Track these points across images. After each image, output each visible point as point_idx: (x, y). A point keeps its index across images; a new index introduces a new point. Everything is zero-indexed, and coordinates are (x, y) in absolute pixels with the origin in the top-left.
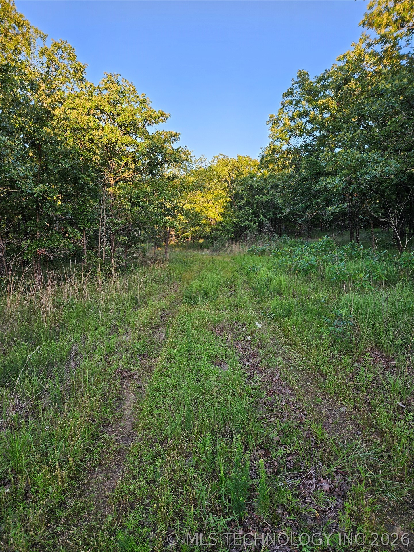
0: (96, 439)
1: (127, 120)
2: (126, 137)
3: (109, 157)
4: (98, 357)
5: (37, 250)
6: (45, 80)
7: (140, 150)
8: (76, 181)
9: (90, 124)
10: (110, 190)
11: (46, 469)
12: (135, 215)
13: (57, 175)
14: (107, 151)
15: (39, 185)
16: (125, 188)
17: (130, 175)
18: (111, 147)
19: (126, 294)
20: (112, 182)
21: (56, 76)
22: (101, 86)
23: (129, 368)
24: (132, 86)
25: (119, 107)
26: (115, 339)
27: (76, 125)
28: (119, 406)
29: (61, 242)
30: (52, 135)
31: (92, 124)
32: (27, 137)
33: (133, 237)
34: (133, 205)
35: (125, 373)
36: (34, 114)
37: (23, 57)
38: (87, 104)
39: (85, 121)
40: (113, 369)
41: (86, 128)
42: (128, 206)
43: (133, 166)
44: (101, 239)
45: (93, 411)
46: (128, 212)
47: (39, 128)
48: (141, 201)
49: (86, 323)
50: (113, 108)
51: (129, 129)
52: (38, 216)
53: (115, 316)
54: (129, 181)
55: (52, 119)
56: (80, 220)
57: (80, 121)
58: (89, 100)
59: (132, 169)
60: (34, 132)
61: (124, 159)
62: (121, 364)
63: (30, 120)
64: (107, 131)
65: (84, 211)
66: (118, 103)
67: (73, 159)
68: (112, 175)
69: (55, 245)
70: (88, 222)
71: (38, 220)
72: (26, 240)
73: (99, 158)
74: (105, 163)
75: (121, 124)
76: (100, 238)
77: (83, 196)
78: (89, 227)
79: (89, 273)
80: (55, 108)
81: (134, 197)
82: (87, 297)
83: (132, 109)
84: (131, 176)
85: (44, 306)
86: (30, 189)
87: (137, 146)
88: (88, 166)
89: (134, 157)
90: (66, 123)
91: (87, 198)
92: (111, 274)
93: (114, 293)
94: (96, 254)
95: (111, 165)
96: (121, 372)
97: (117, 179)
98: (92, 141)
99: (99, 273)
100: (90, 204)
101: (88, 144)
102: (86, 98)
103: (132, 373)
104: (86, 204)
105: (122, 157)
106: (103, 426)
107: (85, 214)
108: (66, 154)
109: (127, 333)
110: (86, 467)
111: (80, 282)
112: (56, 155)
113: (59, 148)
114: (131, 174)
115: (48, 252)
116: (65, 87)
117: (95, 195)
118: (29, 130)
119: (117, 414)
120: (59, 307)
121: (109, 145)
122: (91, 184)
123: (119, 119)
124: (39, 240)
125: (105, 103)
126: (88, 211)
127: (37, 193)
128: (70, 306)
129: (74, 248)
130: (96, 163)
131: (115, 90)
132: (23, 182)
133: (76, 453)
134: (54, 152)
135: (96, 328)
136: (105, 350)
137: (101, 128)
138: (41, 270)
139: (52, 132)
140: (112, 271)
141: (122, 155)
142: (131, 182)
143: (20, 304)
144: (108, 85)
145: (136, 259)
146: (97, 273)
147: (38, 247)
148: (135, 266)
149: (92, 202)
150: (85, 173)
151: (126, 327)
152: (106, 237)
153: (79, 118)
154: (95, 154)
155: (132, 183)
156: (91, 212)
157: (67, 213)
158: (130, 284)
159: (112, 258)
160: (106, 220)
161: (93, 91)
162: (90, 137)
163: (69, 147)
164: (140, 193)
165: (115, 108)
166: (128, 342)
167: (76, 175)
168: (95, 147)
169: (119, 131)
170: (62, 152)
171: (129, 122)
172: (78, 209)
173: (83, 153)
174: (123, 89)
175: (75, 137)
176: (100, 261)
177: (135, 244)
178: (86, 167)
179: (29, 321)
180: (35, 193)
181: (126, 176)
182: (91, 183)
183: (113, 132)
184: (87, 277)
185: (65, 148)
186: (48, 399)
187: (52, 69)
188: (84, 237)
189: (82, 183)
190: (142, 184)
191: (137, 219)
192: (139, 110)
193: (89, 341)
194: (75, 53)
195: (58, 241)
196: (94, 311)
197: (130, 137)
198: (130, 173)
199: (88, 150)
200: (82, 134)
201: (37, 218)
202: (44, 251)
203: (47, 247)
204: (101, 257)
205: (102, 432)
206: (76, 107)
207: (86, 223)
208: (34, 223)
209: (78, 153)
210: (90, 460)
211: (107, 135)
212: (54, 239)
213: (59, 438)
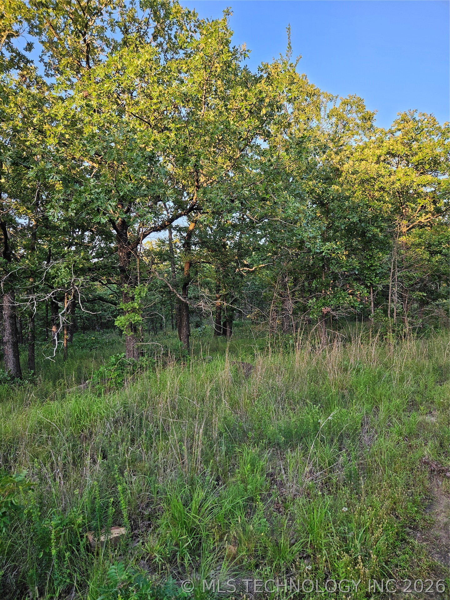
0: (401, 541)
1: (425, 158)
2: (423, 177)
3: (401, 203)
4: (396, 437)
5: (323, 309)
6: (333, 139)
7: (444, 187)
8: (363, 234)
9: (380, 172)
10: (403, 239)
11: (346, 558)
12: (436, 266)
13: (343, 231)
14: (399, 197)
15: (327, 243)
16: (422, 235)
17: (427, 219)
18: (404, 192)
19: (426, 363)
20: (405, 230)
21: (343, 132)
22: (393, 129)
23: (439, 460)
24: (432, 118)
25: (415, 145)
26: (416, 418)
27: (365, 176)
28: (430, 507)
29: (346, 300)
30: (340, 191)
31: (383, 172)
32: (315, 198)
33: (430, 292)
34: (433, 253)
35: (434, 466)
36: (322, 175)
37: (314, 124)
38: (377, 151)
39: (374, 170)
40: (417, 456)
41: (376, 177)
42: (426, 256)
43: (432, 208)
44: (392, 296)
45: (395, 503)
46: (426, 263)
47: (327, 187)
48: (444, 248)
49: (378, 392)
50: (408, 149)
51: (427, 167)
52: (323, 274)
53: (413, 389)
54: (426, 226)
55: (340, 176)
56: (367, 276)
57: (369, 172)
58: (379, 147)
59: (430, 212)
60: (323, 192)
61: (420, 202)
62: (427, 451)
63: (319, 182)
64: (400, 175)
65: (372, 266)
66: (413, 141)
67: (362, 211)
68: (405, 222)
69: (340, 303)
70: (376, 277)
71: (323, 278)
72: (312, 298)
73: (390, 206)
74: (397, 210)
75: (417, 163)
76: (390, 295)
77: (371, 249)
78: (377, 282)
79: (378, 334)
80: (343, 164)
81: (434, 245)
82: (377, 362)
83: (432, 144)
84: (429, 219)
85: (331, 368)
86: (318, 248)
87: (439, 184)
88: (377, 217)
89: (434, 197)
90: (355, 176)
91: (375, 251)
92: (405, 336)
93: (410, 360)
94: (385, 312)
95: (404, 211)
96: (428, 463)
97: (411, 226)
98: (382, 189)
99: (390, 335)
100: (379, 258)
101: (376, 194)
102: (376, 145)
103: (443, 468)
104: (374, 258)
105: (418, 200)
106: (410, 528)
107: (372, 268)
108: (354, 208)
109: (430, 412)
110: (392, 573)
111: (368, 344)
112: (344, 211)
113: (347, 203)
114: (430, 218)
115: (333, 310)
116: (352, 141)
117: (384, 246)
118: (318, 192)
119: (427, 517)
120: (346, 370)
121: (402, 189)
122: (381, 236)
123: (415, 159)
124: (324, 298)
125: (397, 145)
126: (376, 265)
127: (325, 251)
128: (358, 371)
129: (361, 306)
130: (386, 212)
131: (411, 127)
132: (312, 242)
133: (379, 552)
134: (341, 208)
135: (390, 401)
136: (405, 431)
137: (393, 174)
138: (326, 329)
139: (340, 189)
140: (405, 333)
141: (417, 198)
142: (429, 226)
143: (308, 363)
144: (402, 125)
145: (437, 319)
146: (386, 334)
147: (324, 305)
148: (436, 327)
149: (381, 255)
150: (373, 225)
151: (430, 405)
152: (398, 293)
153: (369, 169)
154: (385, 202)
155: (431, 227)
156: (379, 266)
157: (354, 269)
158: (430, 350)
159: (406, 318)
160: (398, 274)
161: (383, 136)
162: (380, 186)
163: (356, 201)
164: (441, 238)
165: (410, 148)
166: (434, 425)
167: (364, 229)
168: (385, 194)
169: (415, 171)
170: (350, 207)
171: (428, 159)
172: (365, 264)
173: (372, 204)
174: (420, 124)
175: (363, 189)
176: (391, 321)
177: (434, 300)
178: (375, 218)
179: (317, 383)
180: (323, 252)
181: (423, 221)
182: (380, 234)
183: (407, 175)
184: (376, 339)
185: (353, 202)
186: (343, 474)
187: (341, 126)
188: (372, 294)
189: (370, 235)
190: (445, 227)
191: (438, 270)
192: (441, 142)
193: (382, 415)
194: (365, 104)
195: (343, 299)
196: (386, 379)
197: (429, 176)
198: (428, 216)
199: (377, 200)
200: (372, 184)
201: (323, 276)
202: (329, 309)
203: (332, 305)
204: (391, 316)
205: (408, 534)
206: (364, 157)
207: (373, 278)
208: (320, 281)
209: (366, 204)
210: (397, 566)
211: (399, 180)
212: (340, 297)
213: (359, 526)
